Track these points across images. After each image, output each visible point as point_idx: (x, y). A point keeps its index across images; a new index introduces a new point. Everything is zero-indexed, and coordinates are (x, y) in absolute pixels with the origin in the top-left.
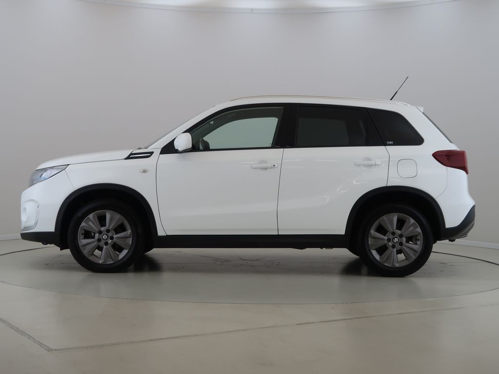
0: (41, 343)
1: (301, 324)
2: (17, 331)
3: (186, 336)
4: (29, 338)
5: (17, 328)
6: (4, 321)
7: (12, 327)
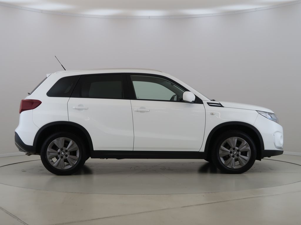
0: (25, 223)
1: (184, 207)
2: (11, 215)
3: (115, 216)
4: (18, 220)
5: (11, 214)
6: (2, 209)
7: (7, 213)
